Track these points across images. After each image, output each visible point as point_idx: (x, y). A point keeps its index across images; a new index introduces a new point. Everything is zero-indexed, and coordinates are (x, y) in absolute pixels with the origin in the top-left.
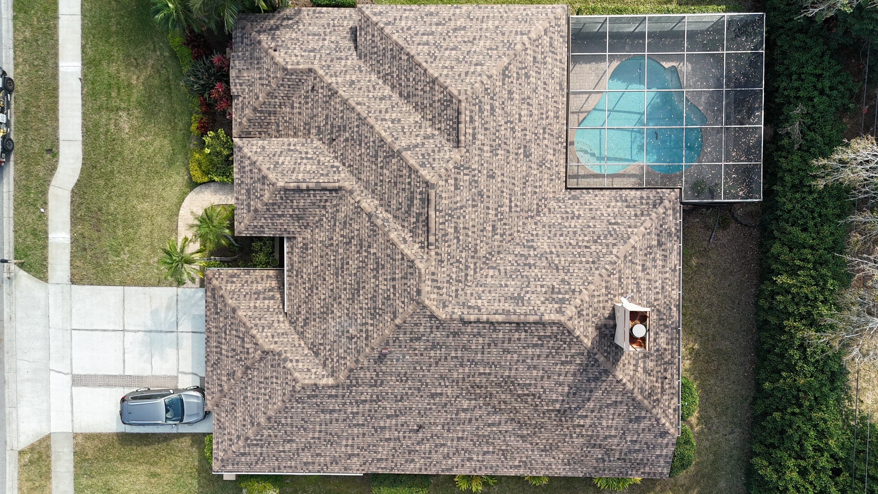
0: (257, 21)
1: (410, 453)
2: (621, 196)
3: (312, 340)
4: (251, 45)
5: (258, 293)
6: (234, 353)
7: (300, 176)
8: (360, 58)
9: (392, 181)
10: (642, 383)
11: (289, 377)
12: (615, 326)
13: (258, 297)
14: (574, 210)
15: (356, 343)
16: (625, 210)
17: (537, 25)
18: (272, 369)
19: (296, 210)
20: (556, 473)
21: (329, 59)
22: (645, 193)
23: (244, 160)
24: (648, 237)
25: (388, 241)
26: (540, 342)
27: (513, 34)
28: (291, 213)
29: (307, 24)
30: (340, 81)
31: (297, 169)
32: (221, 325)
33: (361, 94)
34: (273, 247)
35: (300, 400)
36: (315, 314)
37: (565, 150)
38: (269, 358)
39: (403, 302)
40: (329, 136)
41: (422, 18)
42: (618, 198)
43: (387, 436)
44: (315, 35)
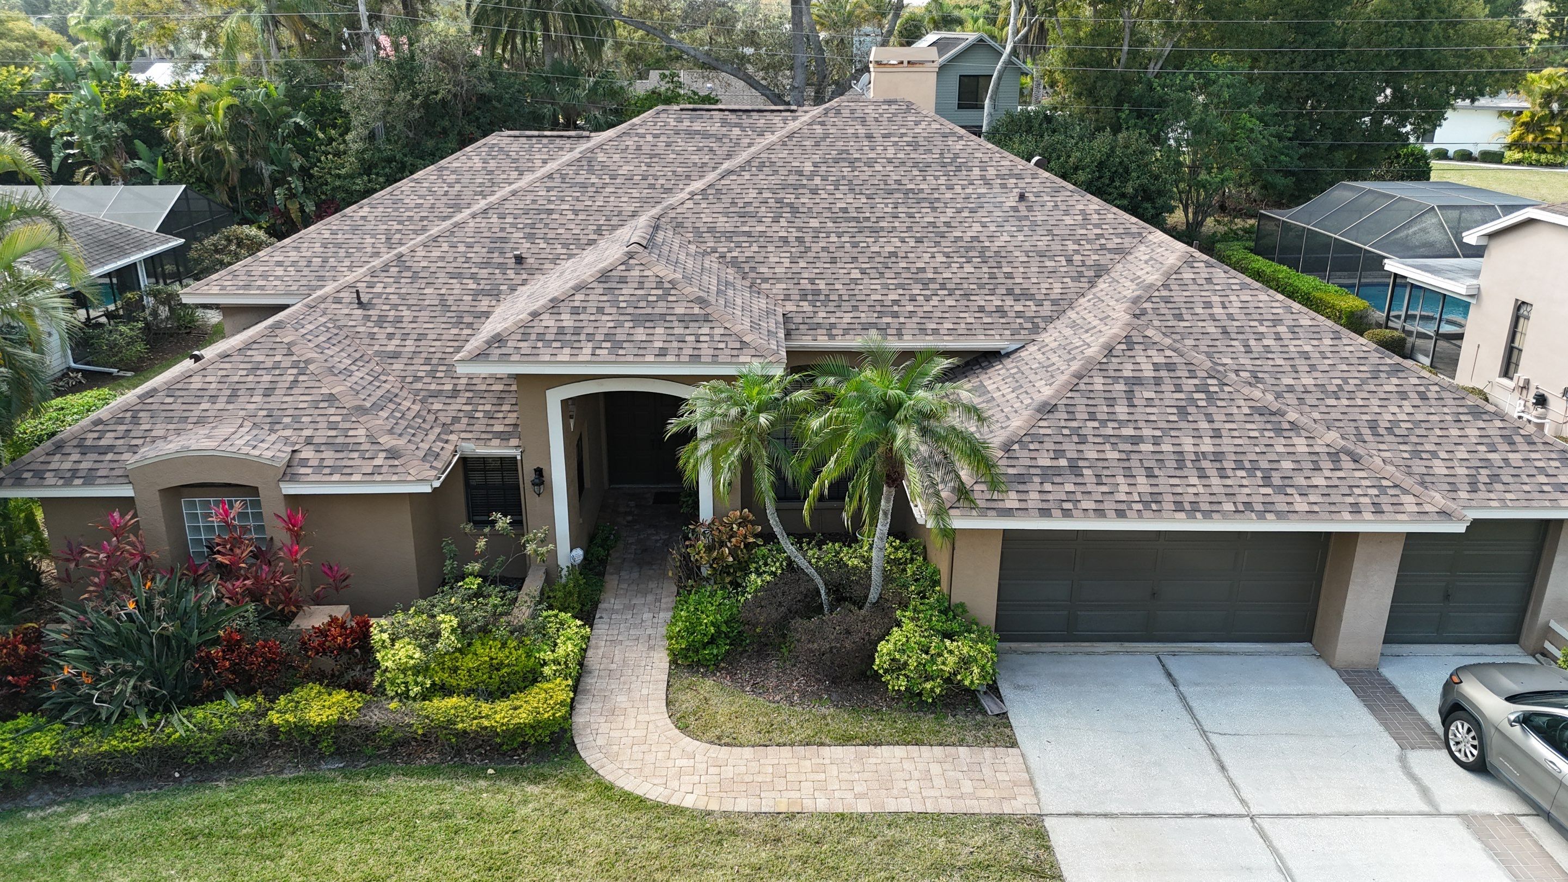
3: (1067, 280)
11: (1188, 276)
15: (1037, 195)
38: (1157, 323)
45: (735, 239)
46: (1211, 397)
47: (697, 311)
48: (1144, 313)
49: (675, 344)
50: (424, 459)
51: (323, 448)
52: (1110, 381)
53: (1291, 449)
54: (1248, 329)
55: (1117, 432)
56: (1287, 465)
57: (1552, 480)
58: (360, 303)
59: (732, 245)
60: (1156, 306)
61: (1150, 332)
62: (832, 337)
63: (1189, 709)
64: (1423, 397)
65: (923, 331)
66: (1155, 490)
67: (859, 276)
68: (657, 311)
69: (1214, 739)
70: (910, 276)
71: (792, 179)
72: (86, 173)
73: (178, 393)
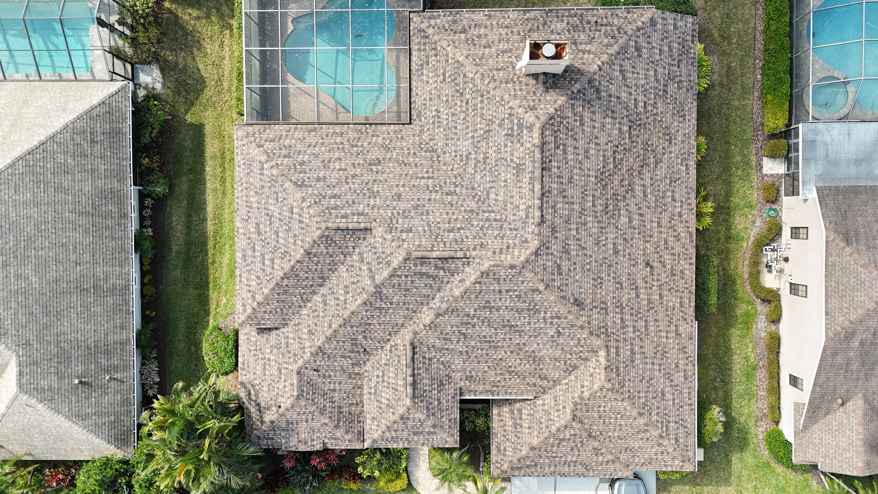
0: (252, 425)
1: (674, 275)
2: (417, 70)
3: (562, 372)
4: (274, 430)
5: (515, 425)
7: (401, 383)
8: (287, 324)
9: (404, 293)
10: (601, 46)
12: (545, 74)
13: (519, 424)
14: (431, 115)
15: (564, 329)
16: (430, 66)
17: (253, 154)
18: (590, 411)
19: (433, 387)
20: (693, 128)
21: (288, 354)
22: (415, 47)
23: (385, 438)
24: (457, 42)
25: (463, 297)
26: (561, 147)
27: (263, 178)
28: (436, 392)
29: (255, 376)
30: (309, 344)
31: (394, 386)
32: (547, 461)
33: (321, 324)
34: (470, 410)
35: (622, 384)
36: (535, 369)
37: (373, 126)
38: (579, 414)
40: (362, 355)
41: (248, 265)
42: (420, 73)
43: (657, 297)
44: (265, 369)
45: (443, 351)
47: (432, 430)
52: (555, 440)
53: (597, 460)
54: (608, 416)
56: (594, 464)
59: (442, 354)
60: (582, 407)
62: (475, 395)
67: (487, 370)
70: (505, 369)
71: (465, 319)
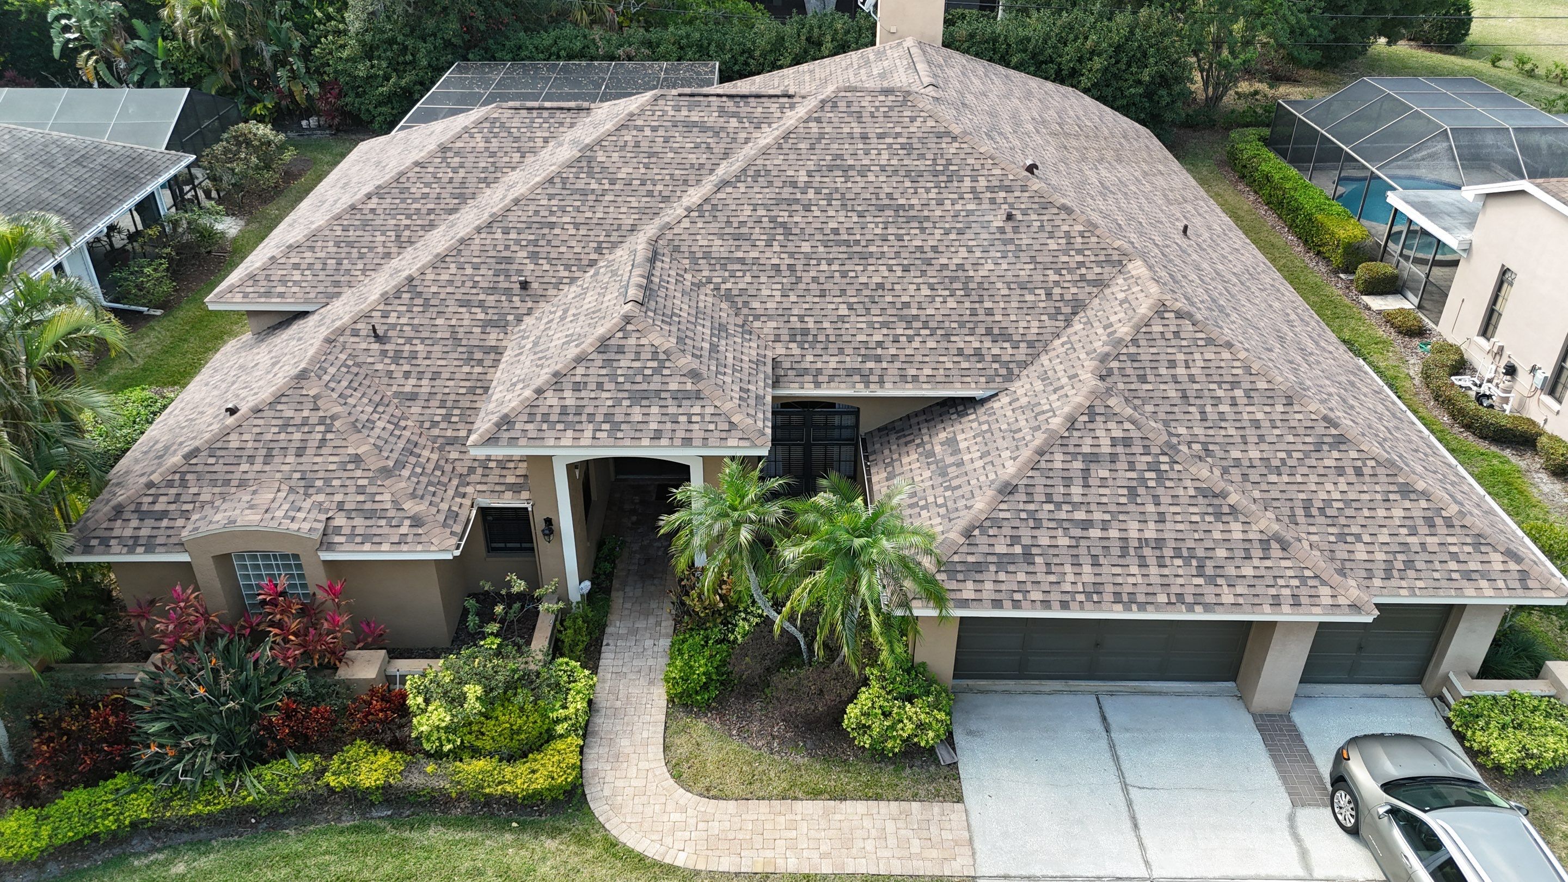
3: (1044, 317)
6: (1141, 491)
9: (646, 160)
11: (1157, 328)
15: (1024, 213)
36: (974, 313)
38: (1121, 386)
39: (913, 120)
45: (729, 267)
46: (1161, 477)
47: (689, 386)
48: (1110, 373)
49: (669, 426)
50: (445, 525)
51: (353, 514)
52: (1069, 458)
53: (1226, 536)
54: (1206, 393)
55: (1070, 516)
56: (1221, 553)
57: (1463, 567)
58: (376, 336)
59: (727, 274)
60: (1123, 365)
61: (1112, 402)
62: (817, 384)
63: (1116, 758)
64: (1359, 473)
65: (903, 377)
66: (1098, 580)
67: (846, 312)
68: (653, 387)
69: (1134, 793)
70: (894, 312)
71: (787, 192)
72: (89, 57)
73: (219, 453)
